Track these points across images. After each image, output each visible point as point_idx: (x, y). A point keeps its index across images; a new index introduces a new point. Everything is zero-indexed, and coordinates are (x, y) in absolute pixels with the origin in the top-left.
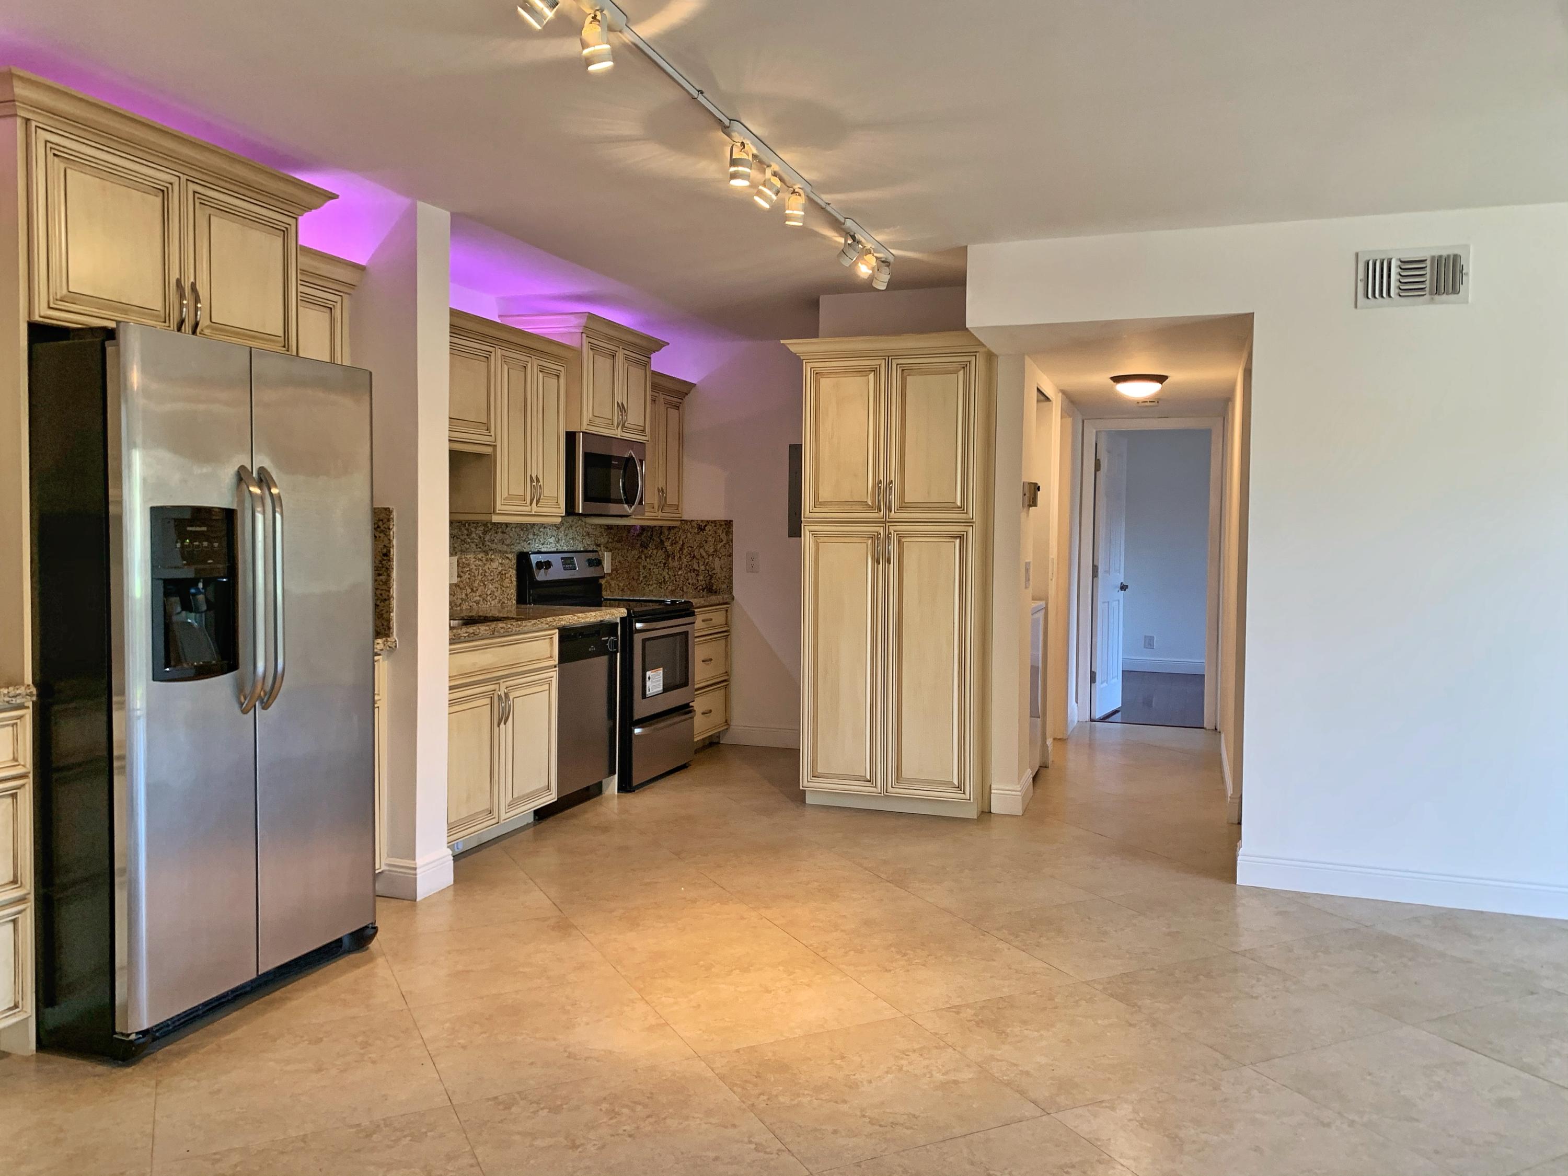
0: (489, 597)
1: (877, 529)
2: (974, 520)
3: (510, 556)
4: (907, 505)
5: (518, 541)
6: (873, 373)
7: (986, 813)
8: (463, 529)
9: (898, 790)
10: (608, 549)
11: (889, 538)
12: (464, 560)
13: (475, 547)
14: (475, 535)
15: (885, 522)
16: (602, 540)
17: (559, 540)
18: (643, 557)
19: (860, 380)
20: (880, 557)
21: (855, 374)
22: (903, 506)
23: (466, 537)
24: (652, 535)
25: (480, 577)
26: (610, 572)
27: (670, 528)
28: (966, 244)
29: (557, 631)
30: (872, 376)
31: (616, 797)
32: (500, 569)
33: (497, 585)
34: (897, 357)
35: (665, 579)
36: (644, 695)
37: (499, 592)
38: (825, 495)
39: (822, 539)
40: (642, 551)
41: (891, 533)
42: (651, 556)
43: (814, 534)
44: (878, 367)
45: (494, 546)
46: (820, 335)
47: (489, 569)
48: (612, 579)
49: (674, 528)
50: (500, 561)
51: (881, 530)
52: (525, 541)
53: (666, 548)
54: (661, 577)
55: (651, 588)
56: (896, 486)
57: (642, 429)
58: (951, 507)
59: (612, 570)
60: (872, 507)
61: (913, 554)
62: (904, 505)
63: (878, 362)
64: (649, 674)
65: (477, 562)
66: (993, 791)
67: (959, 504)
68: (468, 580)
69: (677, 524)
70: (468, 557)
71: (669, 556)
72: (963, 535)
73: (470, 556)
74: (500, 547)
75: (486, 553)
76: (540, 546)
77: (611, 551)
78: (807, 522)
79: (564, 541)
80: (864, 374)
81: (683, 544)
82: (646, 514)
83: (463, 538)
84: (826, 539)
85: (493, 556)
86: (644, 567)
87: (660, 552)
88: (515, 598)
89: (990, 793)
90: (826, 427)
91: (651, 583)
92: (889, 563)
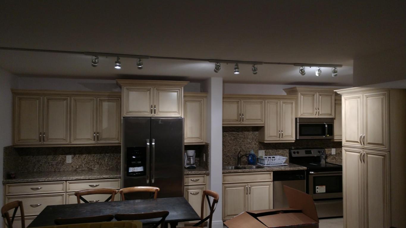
1: (361, 151)
3: (286, 150)
4: (369, 143)
5: (290, 146)
12: (267, 151)
13: (272, 148)
15: (363, 149)
20: (362, 160)
29: (273, 172)
30: (359, 100)
34: (365, 93)
36: (315, 192)
38: (348, 139)
41: (364, 153)
43: (346, 151)
44: (360, 97)
45: (280, 147)
47: (277, 153)
56: (365, 137)
57: (331, 113)
60: (359, 143)
64: (317, 187)
65: (273, 151)
73: (270, 151)
77: (335, 148)
78: (344, 146)
80: (356, 99)
85: (279, 150)
92: (364, 163)
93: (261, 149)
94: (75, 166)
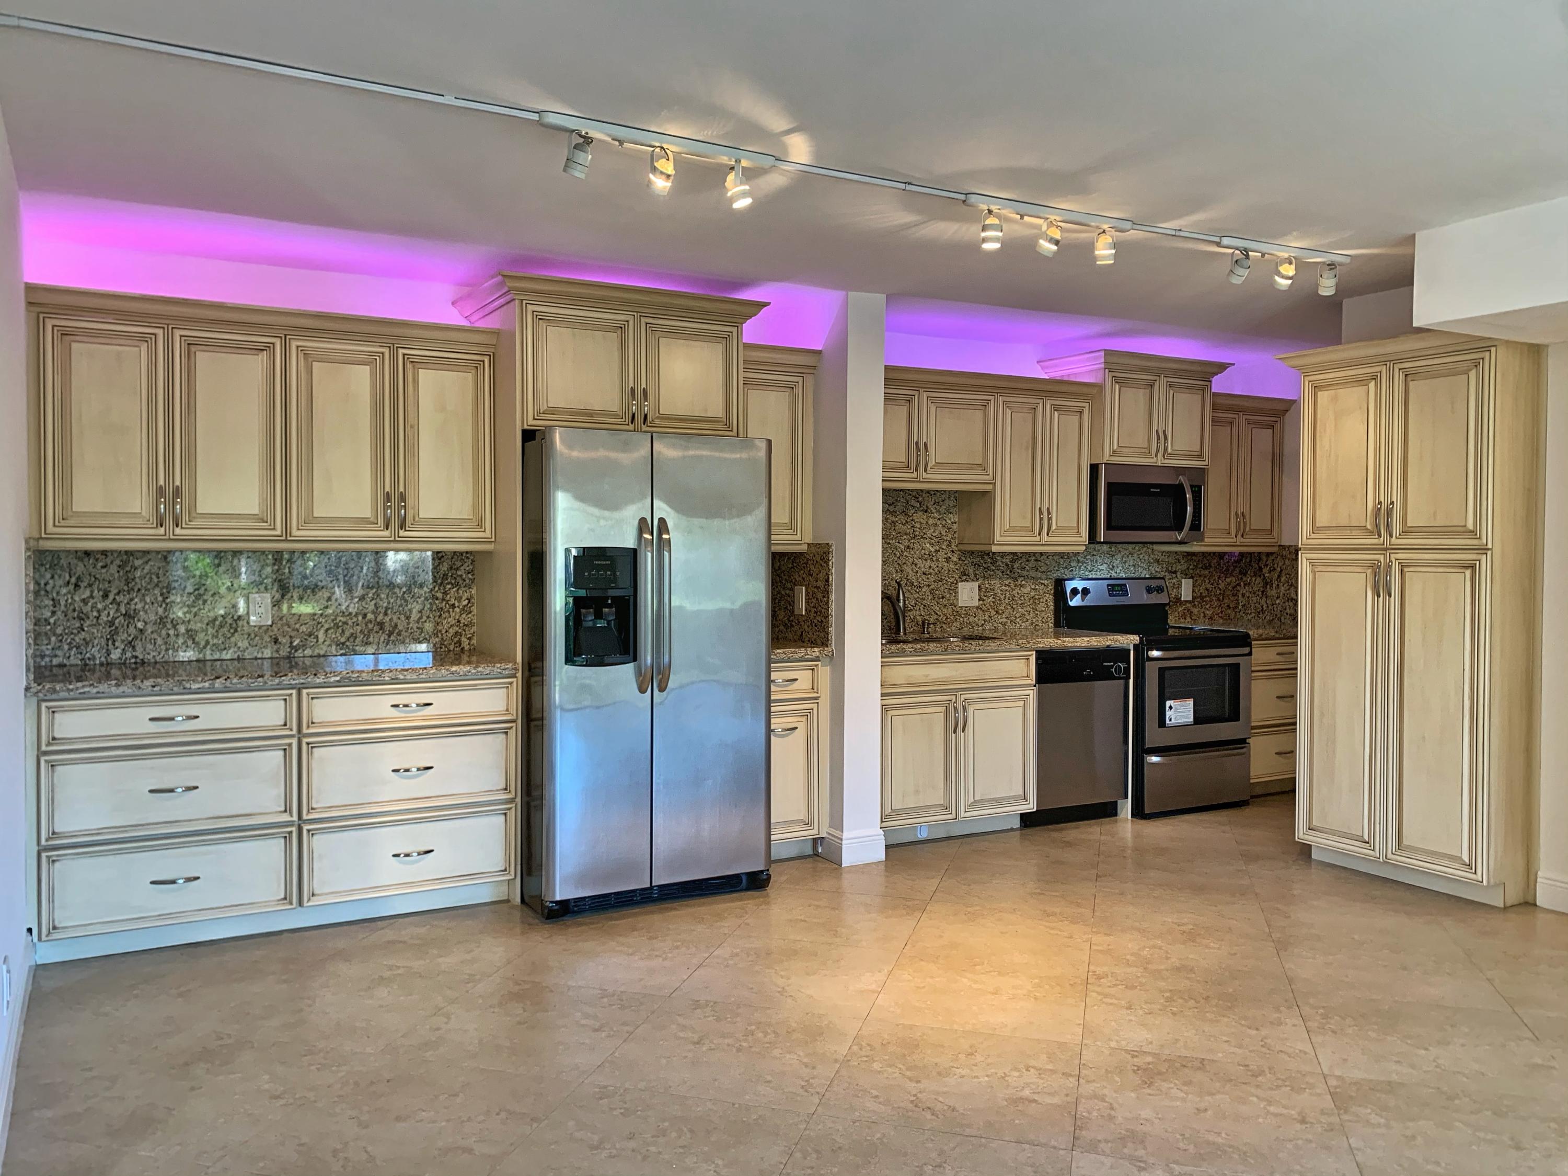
0: (1018, 620)
1: (1377, 557)
2: (1490, 546)
3: (1046, 582)
4: (1410, 529)
5: (1056, 568)
6: (1374, 381)
7: (1528, 904)
8: (986, 557)
9: (1399, 858)
10: (1186, 575)
11: (1390, 567)
12: (987, 586)
13: (1001, 574)
14: (1000, 563)
15: (1386, 549)
16: (1179, 567)
17: (1113, 567)
18: (1242, 584)
19: (1361, 390)
20: (1380, 587)
21: (1355, 384)
22: (1405, 532)
23: (989, 565)
24: (1251, 561)
25: (1007, 601)
26: (1190, 598)
27: (1268, 554)
28: (1412, 232)
29: (1034, 653)
30: (1372, 385)
31: (1130, 821)
32: (1033, 594)
33: (1029, 609)
34: (1400, 360)
35: (1263, 609)
36: (1162, 722)
37: (1032, 615)
38: (1322, 520)
39: (1320, 568)
40: (1242, 578)
41: (1392, 562)
42: (1249, 584)
43: (1312, 563)
44: (1379, 374)
45: (1025, 573)
46: (1343, 340)
47: (1018, 594)
48: (1194, 606)
49: (1272, 554)
50: (1033, 587)
51: (1381, 558)
52: (1066, 568)
53: (1264, 575)
54: (1259, 606)
55: (1249, 617)
56: (1397, 507)
57: (1199, 454)
58: (1465, 532)
59: (1194, 598)
60: (1372, 532)
61: (1417, 584)
62: (1407, 529)
63: (1377, 369)
64: (1168, 703)
65: (1003, 587)
66: (1539, 880)
67: (1470, 526)
68: (992, 604)
69: (1275, 549)
70: (993, 582)
71: (1267, 583)
72: (1476, 564)
73: (996, 583)
74: (1033, 573)
75: (1015, 579)
76: (1087, 573)
77: (1192, 577)
78: (1305, 549)
79: (1121, 568)
80: (1362, 383)
81: (1281, 570)
82: (1206, 540)
83: (986, 566)
84: (1323, 569)
85: (1023, 583)
86: (1243, 595)
87: (1259, 580)
88: (1052, 621)
89: (1536, 881)
90: (1324, 443)
91: (1249, 612)
92: (1390, 596)
93: (965, 576)
94: (284, 636)
